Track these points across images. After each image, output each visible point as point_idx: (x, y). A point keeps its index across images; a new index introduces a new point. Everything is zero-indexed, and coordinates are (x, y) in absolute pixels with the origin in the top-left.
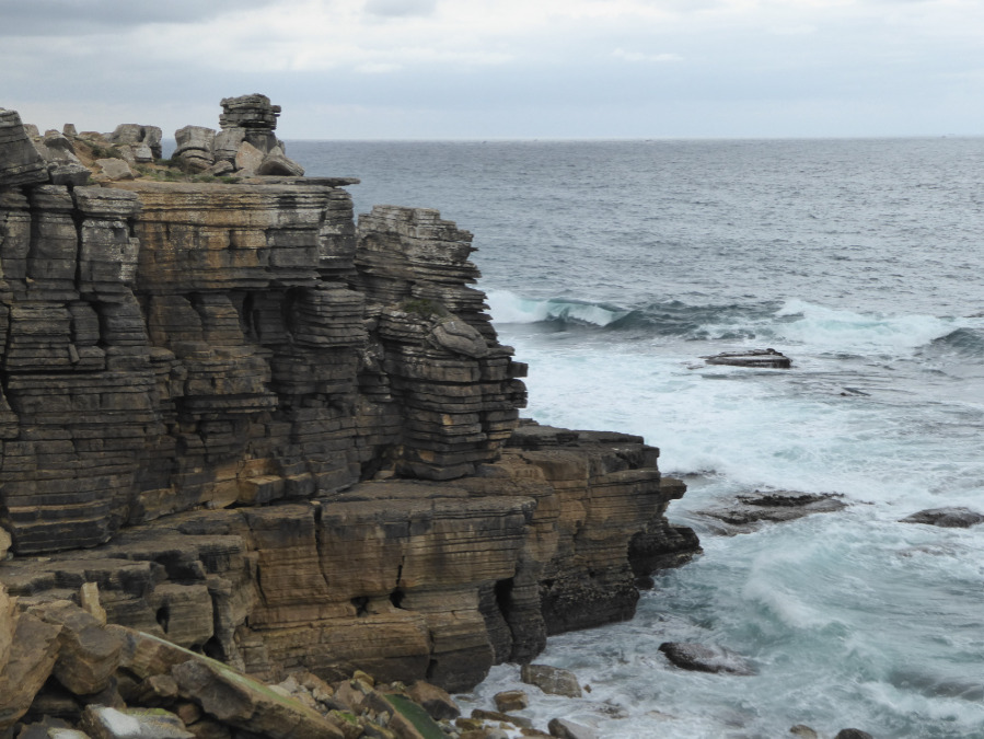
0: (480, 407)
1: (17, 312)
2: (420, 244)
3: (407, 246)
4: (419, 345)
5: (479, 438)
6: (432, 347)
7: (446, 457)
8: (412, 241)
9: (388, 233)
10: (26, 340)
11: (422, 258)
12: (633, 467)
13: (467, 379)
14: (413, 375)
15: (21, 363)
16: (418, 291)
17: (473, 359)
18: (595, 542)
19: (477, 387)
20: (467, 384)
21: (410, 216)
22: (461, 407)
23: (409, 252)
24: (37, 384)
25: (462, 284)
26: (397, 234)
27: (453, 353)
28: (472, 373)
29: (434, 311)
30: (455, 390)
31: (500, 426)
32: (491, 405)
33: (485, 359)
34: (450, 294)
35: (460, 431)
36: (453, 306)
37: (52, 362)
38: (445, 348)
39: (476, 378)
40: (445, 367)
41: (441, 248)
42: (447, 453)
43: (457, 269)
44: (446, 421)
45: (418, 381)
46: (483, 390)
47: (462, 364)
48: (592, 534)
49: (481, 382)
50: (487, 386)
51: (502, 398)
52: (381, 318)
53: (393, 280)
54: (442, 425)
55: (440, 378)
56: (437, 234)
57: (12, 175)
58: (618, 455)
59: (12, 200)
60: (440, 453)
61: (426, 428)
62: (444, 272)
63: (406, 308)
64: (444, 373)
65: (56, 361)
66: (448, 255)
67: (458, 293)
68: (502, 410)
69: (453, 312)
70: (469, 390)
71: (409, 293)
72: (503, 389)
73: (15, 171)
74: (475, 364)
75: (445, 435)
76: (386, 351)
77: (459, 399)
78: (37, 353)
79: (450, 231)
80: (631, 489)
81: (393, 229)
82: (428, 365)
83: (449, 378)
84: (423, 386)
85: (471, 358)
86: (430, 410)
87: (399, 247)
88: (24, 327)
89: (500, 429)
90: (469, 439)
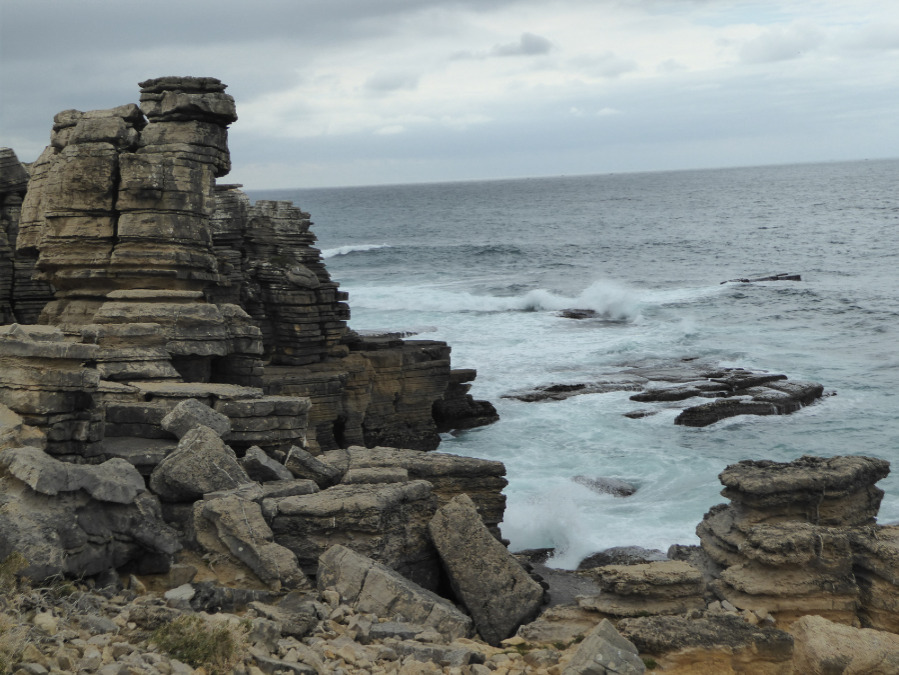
0: (318, 319)
1: (18, 265)
2: (280, 222)
3: (273, 224)
4: (278, 283)
5: (319, 339)
6: (286, 283)
7: (300, 351)
8: (276, 221)
9: (263, 217)
10: (23, 281)
11: (282, 230)
12: (433, 359)
13: (307, 302)
14: (276, 301)
15: (21, 294)
16: (281, 251)
17: (310, 289)
18: (409, 405)
19: (315, 307)
20: (308, 305)
21: (274, 205)
22: (305, 319)
23: (275, 228)
24: (31, 306)
25: (307, 246)
26: (268, 217)
27: (298, 287)
28: (311, 298)
29: (288, 262)
30: (301, 309)
31: (333, 332)
32: (326, 318)
33: (318, 289)
34: (299, 252)
35: (306, 334)
36: (301, 259)
37: (40, 293)
38: (293, 283)
39: (314, 301)
40: (293, 295)
41: (292, 224)
42: (300, 348)
43: (303, 236)
44: (297, 328)
45: (279, 305)
46: (320, 309)
47: (304, 293)
48: (407, 400)
49: (317, 304)
50: (322, 307)
51: (333, 314)
52: (258, 268)
53: (266, 245)
54: (295, 331)
55: (291, 302)
56: (289, 215)
57: (12, 186)
58: (424, 352)
59: (13, 200)
60: (295, 348)
61: (287, 333)
62: (295, 238)
63: (271, 262)
64: (293, 299)
65: (43, 293)
66: (296, 228)
67: (303, 251)
68: (333, 321)
69: (301, 262)
70: (310, 309)
71: (275, 253)
72: (333, 308)
73: (14, 183)
74: (312, 293)
75: (297, 337)
76: (262, 288)
77: (304, 315)
78: (31, 288)
79: (297, 213)
80: (430, 372)
81: (266, 215)
82: (285, 294)
83: (297, 302)
84: (282, 308)
85: (309, 289)
86: (287, 322)
87: (270, 225)
88: (22, 273)
89: (334, 335)
90: (313, 339)
